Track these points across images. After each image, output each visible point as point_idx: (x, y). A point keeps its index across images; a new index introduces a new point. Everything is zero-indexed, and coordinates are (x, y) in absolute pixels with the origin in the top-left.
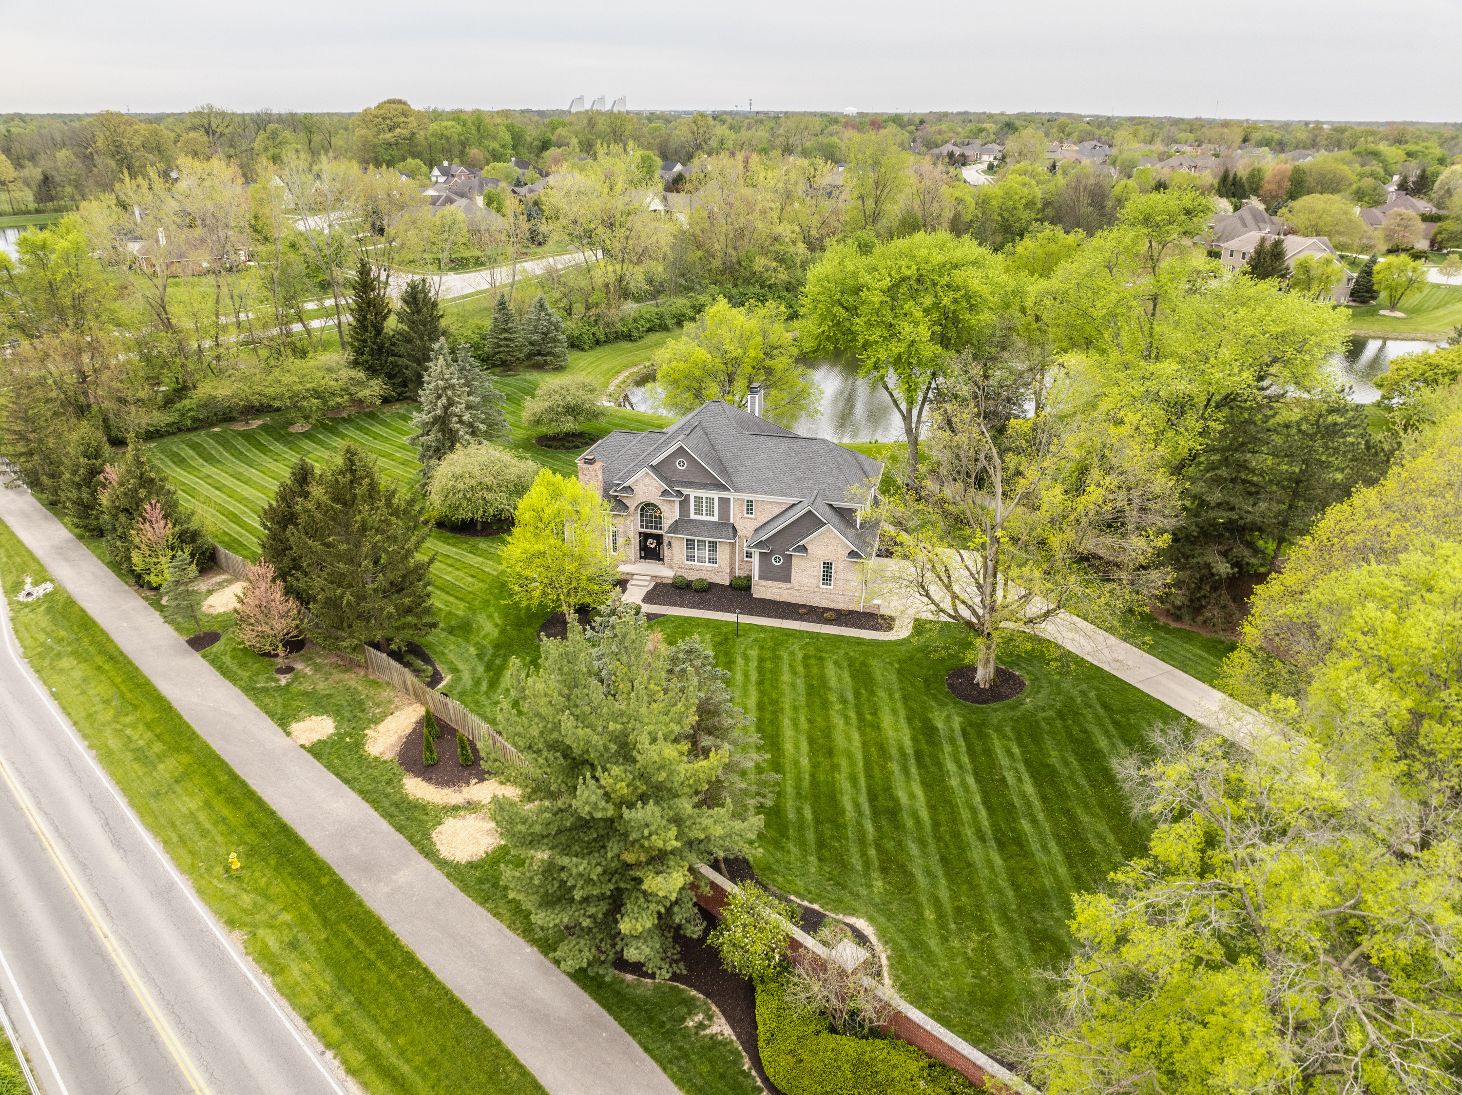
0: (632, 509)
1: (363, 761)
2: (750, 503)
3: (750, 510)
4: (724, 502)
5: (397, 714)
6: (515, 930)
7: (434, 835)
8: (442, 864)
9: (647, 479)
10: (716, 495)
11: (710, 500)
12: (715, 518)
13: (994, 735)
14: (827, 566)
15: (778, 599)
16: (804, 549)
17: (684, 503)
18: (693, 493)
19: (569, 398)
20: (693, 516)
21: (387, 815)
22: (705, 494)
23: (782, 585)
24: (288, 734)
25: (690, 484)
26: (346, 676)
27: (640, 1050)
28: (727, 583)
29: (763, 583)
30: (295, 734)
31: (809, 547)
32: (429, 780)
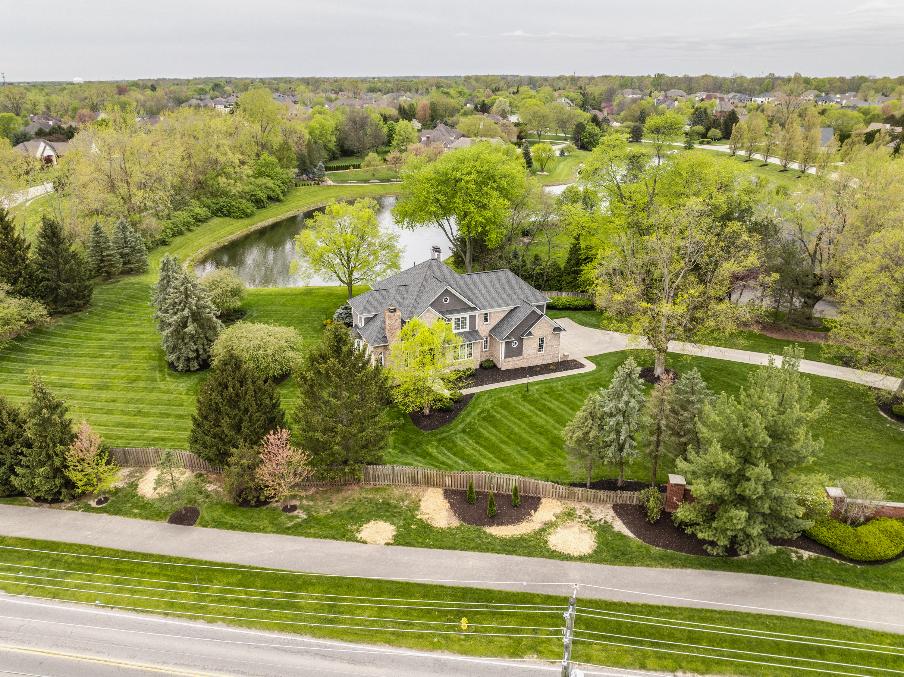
1: (442, 533)
2: (486, 315)
3: (486, 320)
4: (473, 318)
5: (424, 499)
6: (668, 567)
7: (553, 549)
8: (581, 559)
10: (468, 315)
11: (464, 319)
12: (467, 330)
14: (541, 340)
15: (516, 367)
16: (530, 334)
18: (454, 317)
19: (231, 285)
20: (454, 331)
21: (510, 553)
22: (460, 316)
23: (518, 358)
24: (365, 542)
25: (453, 312)
26: (344, 494)
27: (796, 580)
30: (368, 540)
31: (532, 332)
32: (503, 524)
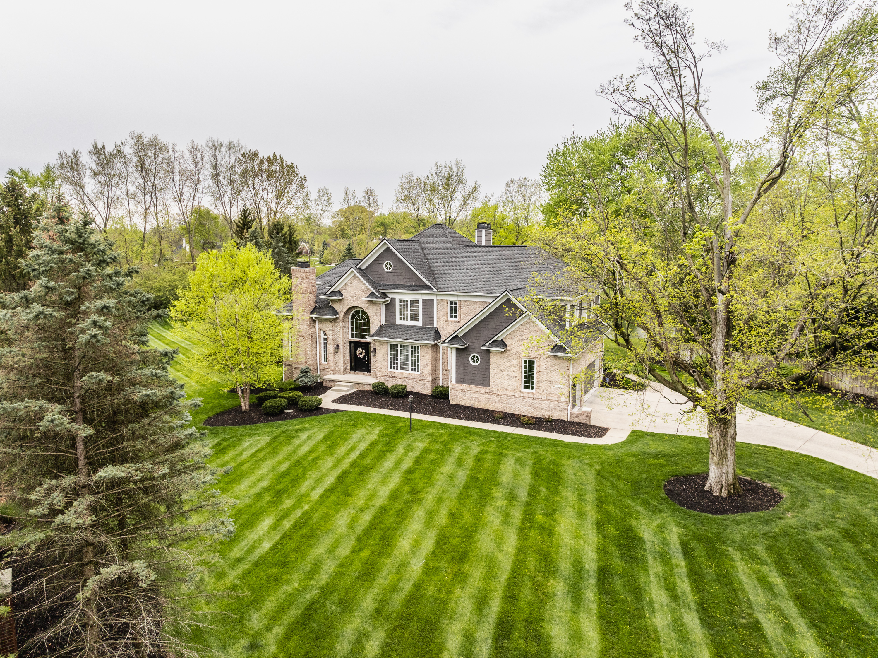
0: (341, 315)
2: (454, 305)
3: (454, 314)
4: (428, 304)
9: (355, 283)
10: (419, 297)
11: (414, 302)
12: (419, 323)
13: (737, 555)
14: (529, 365)
15: (476, 405)
16: (503, 344)
17: (390, 306)
18: (398, 296)
20: (398, 322)
22: (410, 296)
23: (479, 389)
25: (396, 286)
28: (428, 392)
29: (460, 386)
31: (508, 342)
